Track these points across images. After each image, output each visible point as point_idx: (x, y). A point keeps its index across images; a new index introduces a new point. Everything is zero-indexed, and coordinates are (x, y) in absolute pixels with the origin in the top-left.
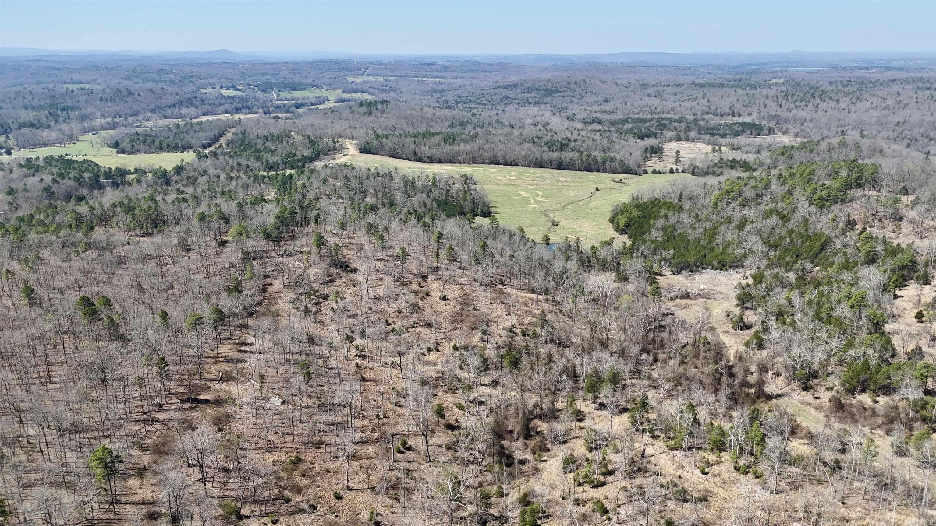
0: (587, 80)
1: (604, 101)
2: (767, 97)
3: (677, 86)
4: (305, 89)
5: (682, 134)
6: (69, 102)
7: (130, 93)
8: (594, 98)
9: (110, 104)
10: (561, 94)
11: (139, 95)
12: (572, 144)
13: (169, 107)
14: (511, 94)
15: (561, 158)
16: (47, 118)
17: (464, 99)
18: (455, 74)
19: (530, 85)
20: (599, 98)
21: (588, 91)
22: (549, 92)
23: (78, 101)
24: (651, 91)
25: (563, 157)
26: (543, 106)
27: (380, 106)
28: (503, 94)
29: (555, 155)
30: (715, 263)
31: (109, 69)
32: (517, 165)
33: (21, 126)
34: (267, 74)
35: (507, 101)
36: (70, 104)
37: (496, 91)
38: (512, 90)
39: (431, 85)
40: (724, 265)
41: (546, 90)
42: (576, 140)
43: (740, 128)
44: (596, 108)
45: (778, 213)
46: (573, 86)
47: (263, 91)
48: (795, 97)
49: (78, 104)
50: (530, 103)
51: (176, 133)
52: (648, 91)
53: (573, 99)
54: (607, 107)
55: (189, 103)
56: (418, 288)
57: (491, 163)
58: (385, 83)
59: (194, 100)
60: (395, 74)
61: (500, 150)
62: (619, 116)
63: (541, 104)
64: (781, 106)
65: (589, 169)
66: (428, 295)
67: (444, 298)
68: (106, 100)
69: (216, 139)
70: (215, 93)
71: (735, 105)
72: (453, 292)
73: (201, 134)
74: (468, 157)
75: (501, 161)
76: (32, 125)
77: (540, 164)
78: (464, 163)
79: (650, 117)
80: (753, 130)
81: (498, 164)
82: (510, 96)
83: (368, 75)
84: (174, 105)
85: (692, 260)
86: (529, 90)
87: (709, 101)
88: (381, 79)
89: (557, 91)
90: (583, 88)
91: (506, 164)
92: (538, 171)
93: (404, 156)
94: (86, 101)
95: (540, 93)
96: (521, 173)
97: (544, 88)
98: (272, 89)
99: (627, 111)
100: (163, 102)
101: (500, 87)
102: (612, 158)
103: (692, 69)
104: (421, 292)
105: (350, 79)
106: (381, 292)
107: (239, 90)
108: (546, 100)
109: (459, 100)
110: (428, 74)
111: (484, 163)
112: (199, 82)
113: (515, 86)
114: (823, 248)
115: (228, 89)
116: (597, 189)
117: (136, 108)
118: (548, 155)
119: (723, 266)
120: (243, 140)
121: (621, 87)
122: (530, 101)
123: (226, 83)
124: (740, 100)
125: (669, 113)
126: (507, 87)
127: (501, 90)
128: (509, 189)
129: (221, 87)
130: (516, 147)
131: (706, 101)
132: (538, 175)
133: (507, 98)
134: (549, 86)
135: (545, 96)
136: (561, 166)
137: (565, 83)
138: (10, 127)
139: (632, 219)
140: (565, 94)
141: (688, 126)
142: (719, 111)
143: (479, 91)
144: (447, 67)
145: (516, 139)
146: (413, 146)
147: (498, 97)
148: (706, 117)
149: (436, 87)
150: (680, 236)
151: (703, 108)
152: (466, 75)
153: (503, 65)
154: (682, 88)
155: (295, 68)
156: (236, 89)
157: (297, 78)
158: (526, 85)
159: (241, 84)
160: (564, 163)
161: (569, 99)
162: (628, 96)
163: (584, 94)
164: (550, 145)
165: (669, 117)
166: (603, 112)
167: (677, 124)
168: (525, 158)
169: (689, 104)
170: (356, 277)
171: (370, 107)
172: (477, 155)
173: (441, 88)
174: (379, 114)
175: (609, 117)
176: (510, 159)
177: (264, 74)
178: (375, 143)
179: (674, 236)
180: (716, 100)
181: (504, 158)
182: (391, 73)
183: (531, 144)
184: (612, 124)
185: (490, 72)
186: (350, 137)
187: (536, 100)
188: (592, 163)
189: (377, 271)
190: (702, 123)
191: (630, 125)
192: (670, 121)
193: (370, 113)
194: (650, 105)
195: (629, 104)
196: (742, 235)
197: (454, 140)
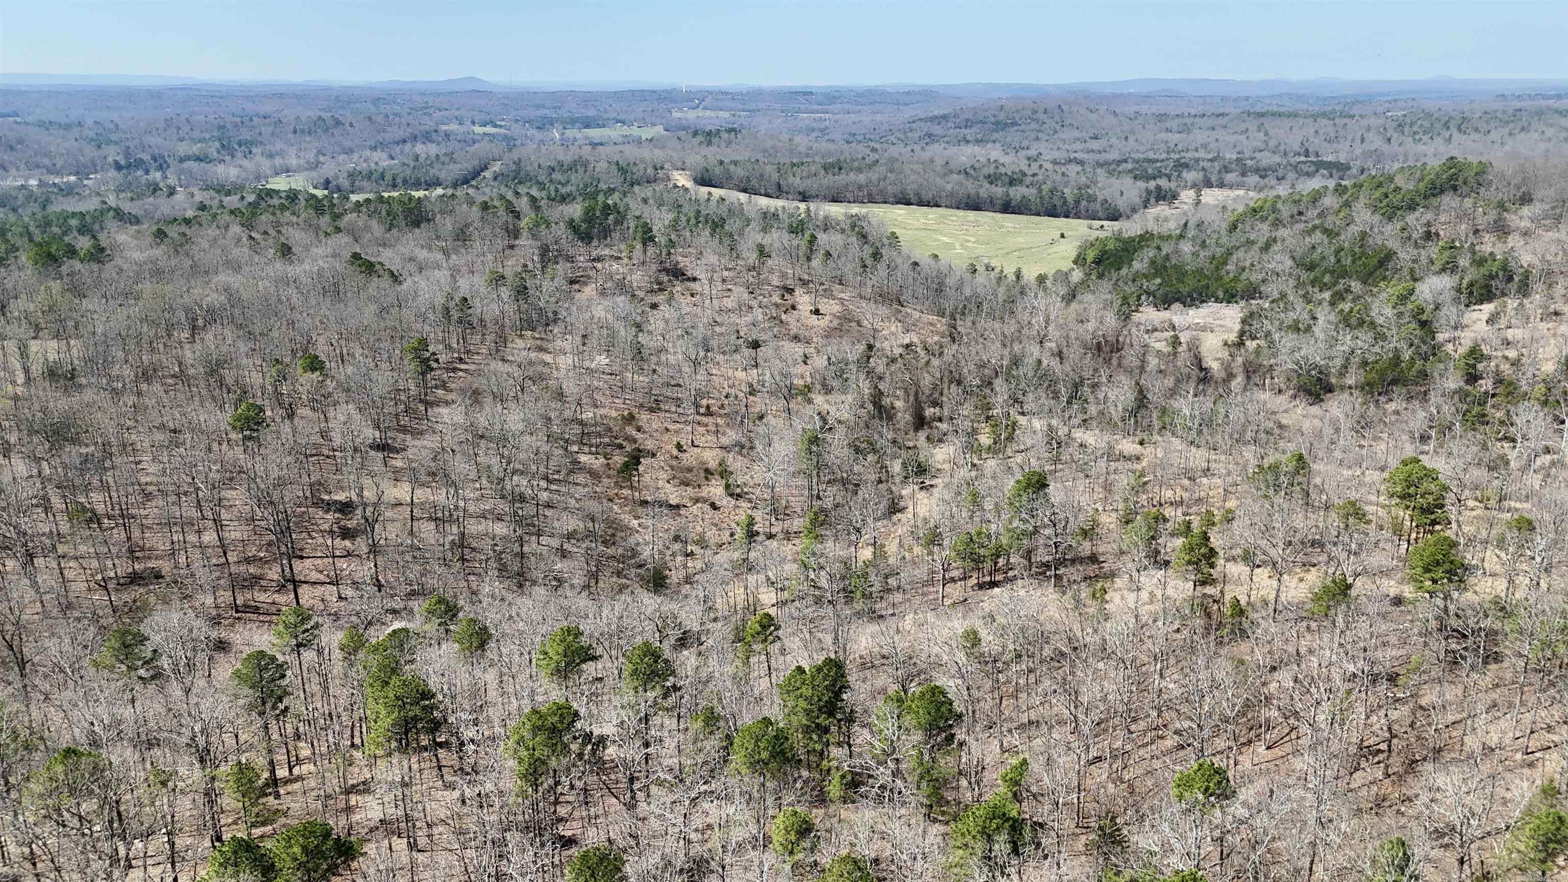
0: (1065, 108)
1: (1091, 138)
2: (1369, 129)
3: (1218, 116)
4: (604, 126)
5: (1214, 178)
6: (246, 135)
7: (338, 123)
8: (1076, 134)
9: (308, 139)
10: (1020, 128)
11: (351, 125)
12: (1028, 180)
13: (397, 143)
14: (937, 130)
15: (1008, 195)
16: (219, 152)
17: (859, 138)
18: (846, 106)
19: (969, 115)
20: (1084, 134)
21: (1067, 123)
22: (1000, 126)
23: (260, 134)
24: (1172, 124)
25: (1011, 195)
26: (990, 145)
27: (725, 136)
28: (925, 130)
29: (998, 191)
30: (1221, 294)
31: (297, 96)
32: (938, 206)
33: (181, 160)
34: (543, 106)
35: (931, 138)
36: (248, 138)
37: (913, 125)
38: (939, 124)
39: (807, 122)
40: (1233, 296)
41: (996, 123)
42: (1034, 175)
43: (1313, 168)
44: (1078, 146)
45: (1325, 231)
46: (1042, 116)
47: (538, 128)
48: (1415, 128)
49: (260, 139)
50: (968, 142)
51: (414, 168)
52: (1168, 125)
53: (1040, 135)
54: (1095, 145)
55: (427, 138)
56: (780, 301)
57: (897, 203)
58: (732, 119)
59: (434, 134)
60: (747, 107)
61: (912, 183)
62: (1114, 155)
63: (987, 142)
64: (1389, 140)
65: (1052, 213)
66: (794, 308)
67: (817, 312)
68: (303, 132)
69: (476, 173)
70: (462, 129)
71: (1311, 140)
72: (830, 307)
73: (452, 166)
74: (861, 194)
75: (914, 199)
76: (198, 159)
77: (974, 205)
78: (854, 202)
79: (1164, 156)
80: (1334, 171)
81: (908, 203)
82: (935, 133)
83: (705, 108)
84: (404, 141)
85: (1185, 290)
86: (968, 124)
87: (1266, 134)
88: (725, 115)
89: (1014, 124)
90: (1057, 118)
91: (921, 203)
92: (971, 215)
93: (763, 191)
94: (273, 133)
95: (987, 127)
96: (943, 216)
97: (993, 119)
98: (552, 125)
99: (1128, 149)
100: (388, 136)
101: (921, 120)
102: (1090, 196)
103: (1251, 101)
104: (784, 305)
105: (676, 114)
106: (729, 303)
107: (501, 126)
108: (995, 136)
109: (851, 139)
110: (802, 107)
111: (885, 202)
112: (438, 115)
113: (944, 117)
114: (1382, 263)
115: (484, 125)
116: (1063, 236)
117: (348, 143)
118: (986, 190)
119: (1230, 298)
120: (517, 172)
121: (1122, 118)
122: (969, 138)
123: (484, 117)
124: (1321, 132)
125: (1197, 150)
126: (933, 119)
127: (922, 124)
128: (923, 233)
129: (473, 123)
130: (938, 179)
131: (1262, 134)
132: (970, 219)
133: (930, 135)
134: (1002, 116)
135: (996, 131)
136: (1007, 208)
137: (1029, 113)
138: (166, 162)
139: (1106, 252)
140: (1027, 127)
141: (1225, 167)
142: (1282, 148)
143: (885, 127)
144: (834, 97)
145: (938, 168)
146: (775, 176)
147: (916, 135)
148: (1258, 155)
149: (814, 125)
150: (1175, 267)
151: (1255, 144)
152: (866, 108)
153: (927, 94)
154: (1226, 119)
155: (589, 98)
156: (496, 126)
157: (592, 112)
158: (963, 117)
159: (503, 120)
160: (1014, 203)
161: (1033, 135)
162: (1133, 132)
163: (1058, 128)
164: (992, 179)
165: (1197, 155)
166: (1088, 152)
167: (1207, 165)
168: (951, 195)
169: (1231, 139)
170: (695, 286)
171: (709, 136)
172: (875, 191)
173: (822, 126)
174: (723, 144)
175: (1097, 157)
176: (927, 196)
177: (538, 107)
178: (718, 170)
179: (1165, 268)
180: (1280, 132)
181: (918, 194)
182: (741, 106)
183: (962, 176)
184: (1100, 165)
185: (906, 104)
186: (679, 164)
187: (979, 137)
188: (1059, 203)
189: (724, 281)
190: (1249, 163)
191: (1130, 166)
192: (1197, 160)
193: (710, 143)
194: (1167, 142)
195: (1131, 140)
196: (1265, 257)
197: (840, 169)
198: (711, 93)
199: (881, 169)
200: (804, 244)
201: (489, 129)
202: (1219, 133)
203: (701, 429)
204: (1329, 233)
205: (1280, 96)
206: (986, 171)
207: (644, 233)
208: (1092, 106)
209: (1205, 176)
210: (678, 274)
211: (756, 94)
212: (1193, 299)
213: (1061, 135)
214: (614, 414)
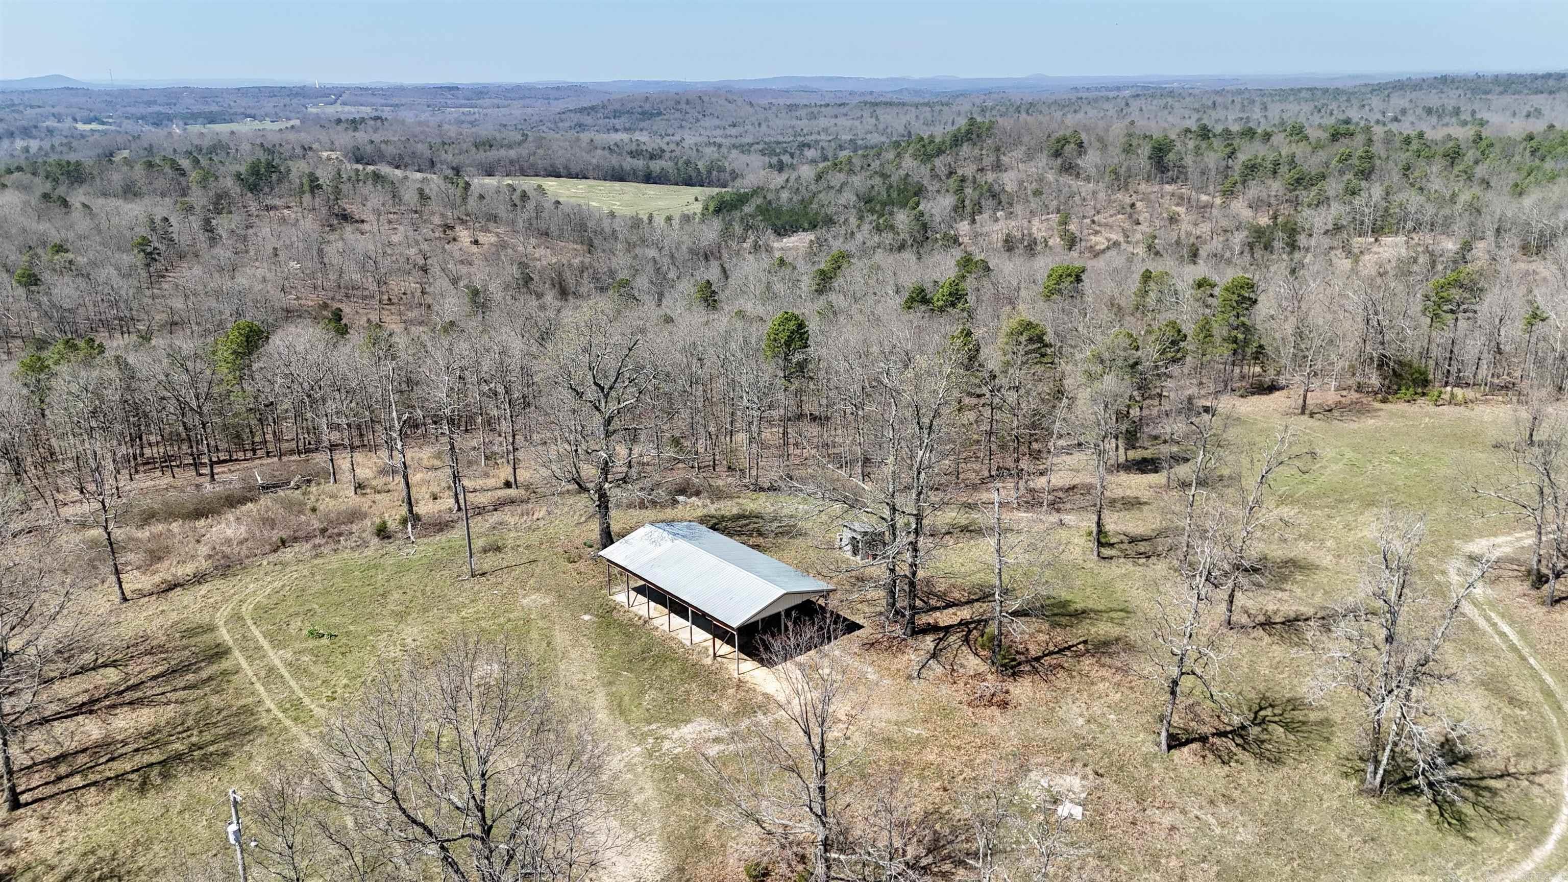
0: (706, 99)
1: (729, 125)
3: (841, 106)
4: (232, 120)
8: (717, 122)
10: (665, 117)
12: (667, 155)
14: (587, 120)
15: (649, 168)
17: (511, 127)
18: (496, 101)
19: (617, 106)
20: (724, 122)
21: (707, 112)
22: (647, 115)
24: (802, 113)
25: (652, 168)
27: (371, 123)
28: (576, 120)
29: (640, 163)
32: (586, 178)
34: (155, 102)
35: (581, 126)
37: (563, 116)
38: (588, 114)
39: (456, 116)
40: (815, 226)
41: (643, 113)
42: (672, 151)
44: (719, 132)
45: (882, 175)
46: (683, 106)
47: (155, 124)
50: (617, 129)
52: (798, 114)
53: (684, 123)
54: (733, 131)
55: (27, 134)
56: (442, 235)
57: (548, 175)
59: (34, 130)
60: (389, 102)
61: (560, 158)
62: (748, 139)
63: (635, 130)
66: (455, 240)
67: (476, 242)
70: (64, 125)
72: (487, 239)
74: (513, 168)
75: (563, 172)
77: (619, 176)
78: (507, 175)
79: (792, 138)
81: (558, 176)
82: (585, 122)
83: (344, 104)
85: (779, 223)
86: (617, 114)
87: (877, 119)
88: (367, 108)
89: (660, 114)
90: (699, 108)
91: (570, 176)
92: (617, 185)
93: (416, 168)
95: (634, 117)
96: (591, 187)
97: (640, 110)
98: (171, 121)
99: (761, 134)
101: (570, 111)
102: (721, 168)
103: (875, 95)
104: (446, 238)
105: (312, 110)
106: (397, 239)
107: (110, 124)
108: (642, 125)
110: (449, 102)
111: (537, 175)
112: (31, 112)
113: (593, 108)
115: (88, 122)
116: (696, 199)
118: (629, 163)
119: (813, 227)
121: (757, 108)
122: (617, 127)
123: (85, 114)
124: (921, 117)
125: (819, 133)
126: (582, 110)
127: (572, 115)
129: (75, 120)
130: (584, 154)
131: (874, 119)
132: (616, 189)
134: (647, 107)
135: (641, 120)
136: (649, 178)
137: (673, 103)
139: (725, 202)
140: (672, 117)
141: (840, 146)
142: (889, 131)
143: (536, 118)
144: (481, 93)
145: (584, 145)
146: (428, 153)
147: (567, 124)
148: (869, 136)
149: (463, 118)
150: (775, 209)
151: (867, 127)
152: (515, 102)
153: (578, 90)
154: (847, 108)
155: (207, 95)
156: (103, 123)
157: (214, 108)
158: (610, 108)
159: (110, 117)
160: (654, 175)
161: (676, 124)
162: (767, 120)
163: (700, 116)
164: (633, 154)
165: (819, 138)
166: (726, 137)
167: (825, 145)
168: (597, 167)
169: (848, 123)
170: (366, 227)
171: (354, 124)
172: (526, 165)
173: (472, 118)
174: (370, 129)
175: (733, 141)
176: (574, 170)
177: (149, 103)
178: (369, 149)
179: (767, 210)
180: (887, 117)
181: (566, 167)
182: (383, 101)
183: (606, 152)
184: (734, 146)
185: (556, 99)
186: (328, 145)
187: (627, 125)
188: (694, 175)
189: (390, 222)
190: (860, 142)
191: (760, 147)
192: (817, 142)
193: (356, 129)
194: (794, 127)
195: (764, 126)
196: (839, 196)
197: (491, 146)
198: (348, 89)
199: (530, 146)
200: (459, 192)
201: (94, 126)
202: (841, 121)
203: (386, 313)
204: (885, 176)
205: (901, 91)
206: (628, 148)
207: (312, 181)
208: (730, 97)
209: (822, 153)
210: (345, 217)
211: (400, 90)
212: (785, 230)
213: (702, 123)
214: (311, 303)
